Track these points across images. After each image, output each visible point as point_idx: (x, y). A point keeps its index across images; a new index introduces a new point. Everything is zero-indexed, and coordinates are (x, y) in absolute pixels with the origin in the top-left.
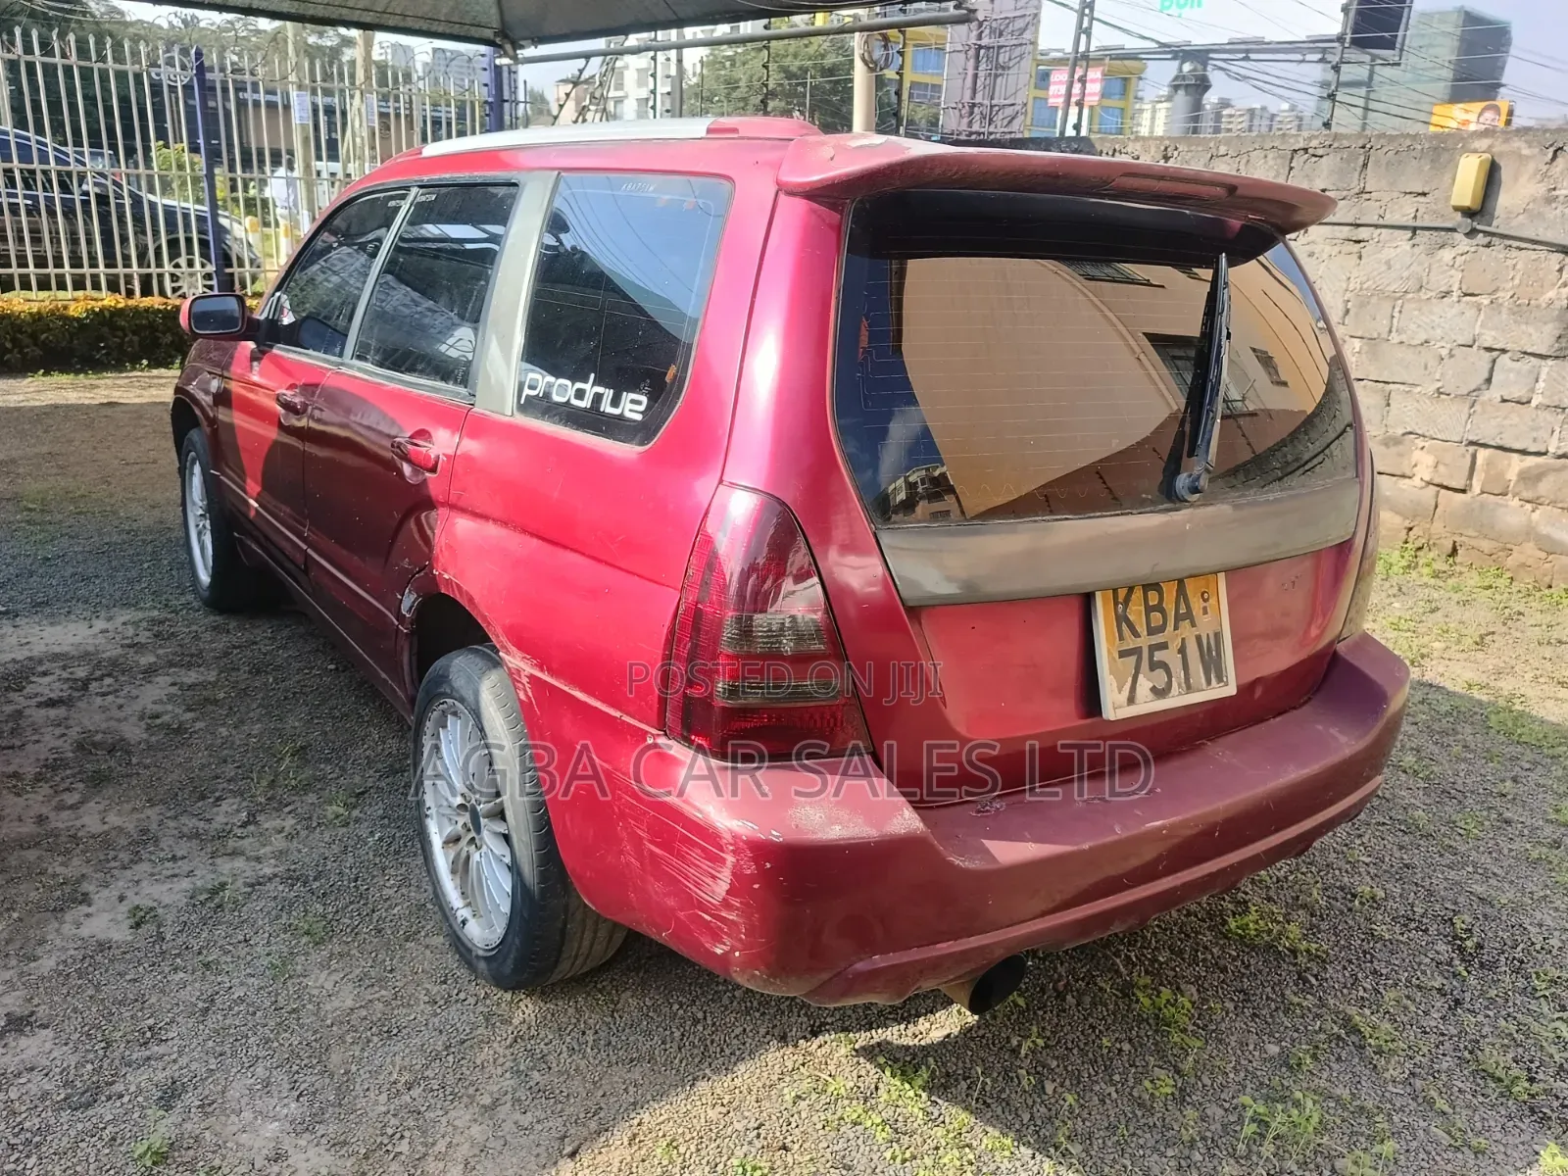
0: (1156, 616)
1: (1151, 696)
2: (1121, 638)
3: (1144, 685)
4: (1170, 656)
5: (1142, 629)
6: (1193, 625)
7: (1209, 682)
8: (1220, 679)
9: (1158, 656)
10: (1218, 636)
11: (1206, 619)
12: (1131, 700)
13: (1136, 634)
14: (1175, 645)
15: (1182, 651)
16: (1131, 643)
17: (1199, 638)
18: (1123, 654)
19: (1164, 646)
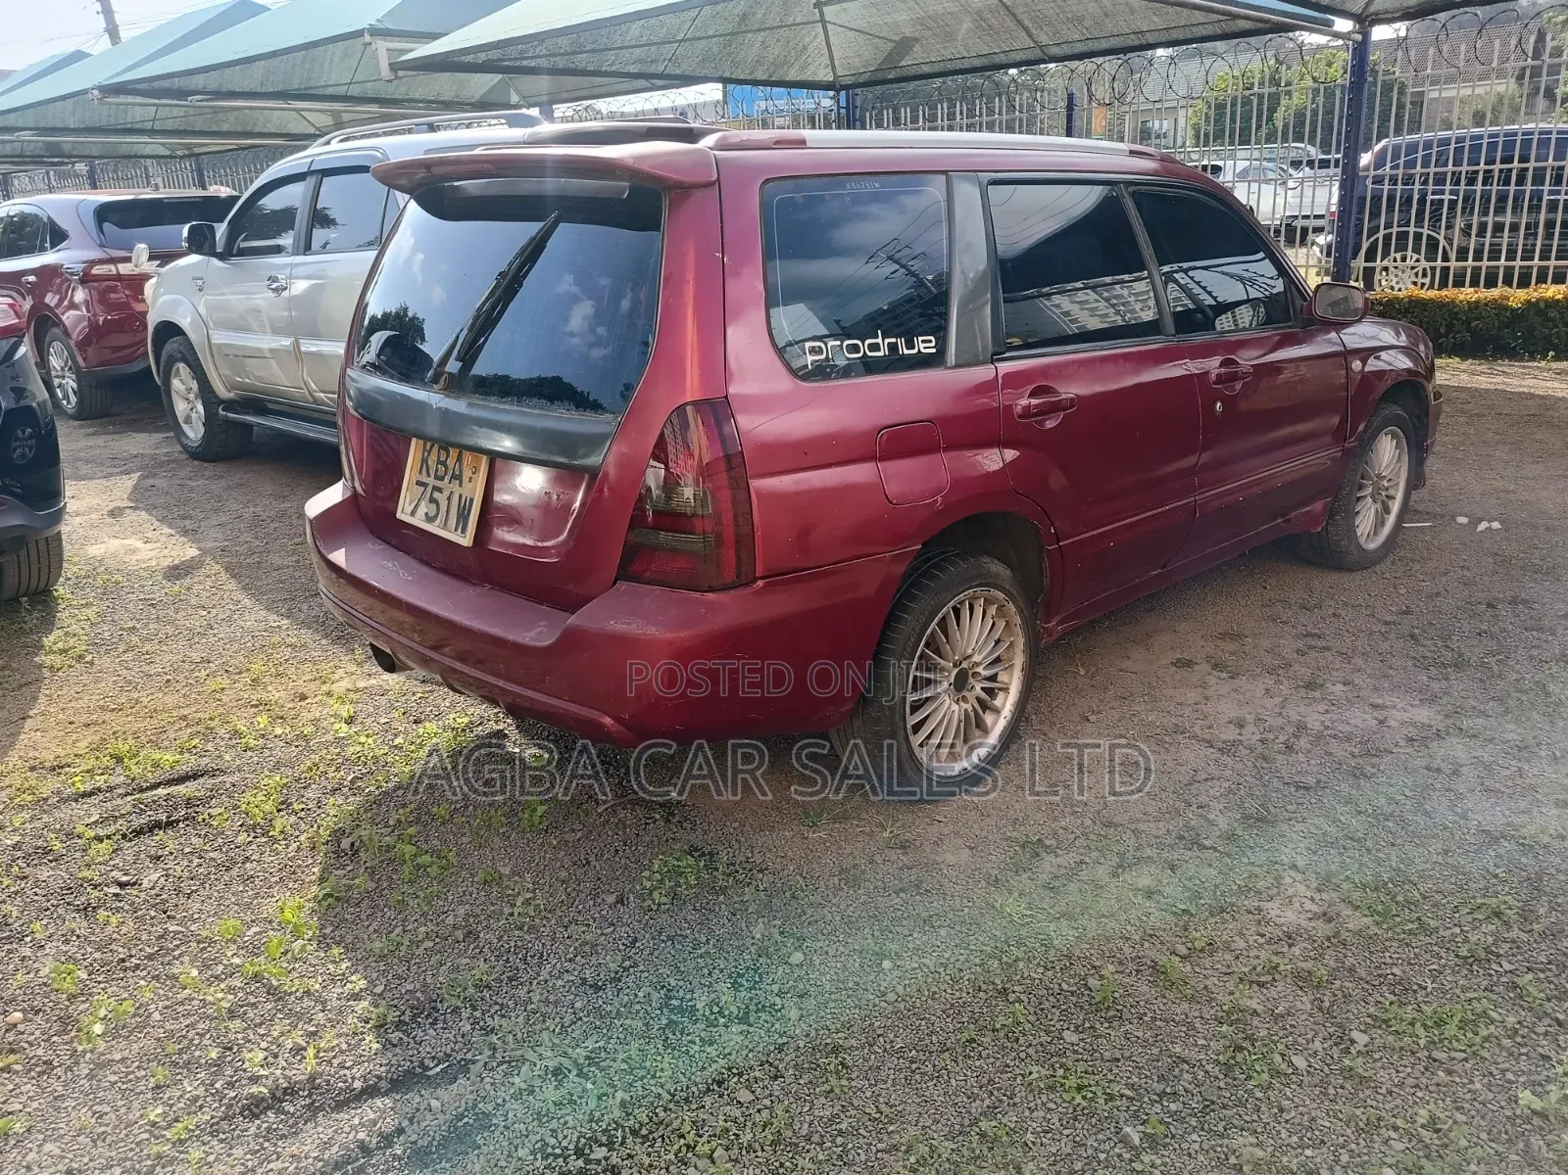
0: (441, 468)
1: (424, 517)
2: (420, 472)
3: (423, 509)
4: (441, 498)
5: (432, 473)
6: (460, 485)
7: (456, 530)
8: (463, 531)
9: (436, 495)
10: (472, 500)
11: (470, 485)
12: (413, 513)
13: (429, 475)
14: (446, 493)
15: (449, 499)
16: (425, 479)
17: (460, 496)
18: (419, 483)
19: (440, 490)
